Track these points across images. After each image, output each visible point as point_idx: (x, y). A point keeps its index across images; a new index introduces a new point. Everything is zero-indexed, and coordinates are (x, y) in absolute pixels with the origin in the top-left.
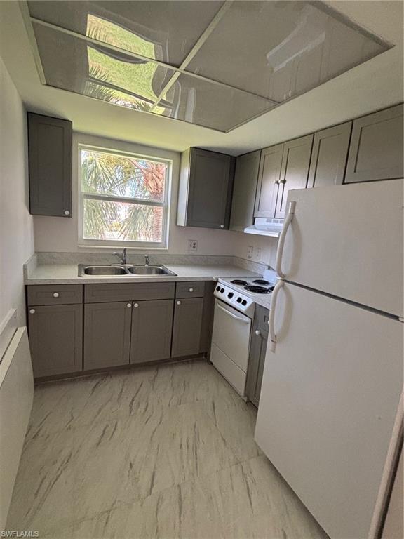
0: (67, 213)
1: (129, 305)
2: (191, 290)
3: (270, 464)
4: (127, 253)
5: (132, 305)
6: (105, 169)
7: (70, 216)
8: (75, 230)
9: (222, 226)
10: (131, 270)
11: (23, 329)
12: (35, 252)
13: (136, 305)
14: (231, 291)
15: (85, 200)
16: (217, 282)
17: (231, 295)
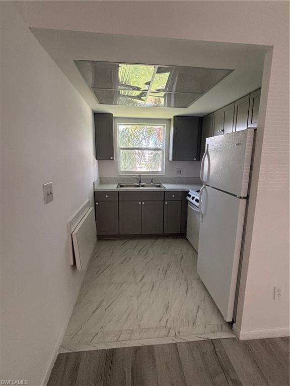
0: (112, 158)
1: (140, 203)
2: (173, 196)
3: (202, 283)
4: (141, 177)
5: (142, 203)
6: (134, 132)
7: (113, 159)
8: (116, 166)
9: (195, 159)
10: (142, 186)
11: (92, 208)
12: (99, 178)
13: (143, 203)
14: (194, 196)
15: (121, 151)
16: (189, 192)
17: (193, 198)
